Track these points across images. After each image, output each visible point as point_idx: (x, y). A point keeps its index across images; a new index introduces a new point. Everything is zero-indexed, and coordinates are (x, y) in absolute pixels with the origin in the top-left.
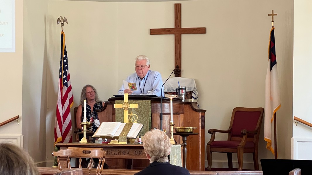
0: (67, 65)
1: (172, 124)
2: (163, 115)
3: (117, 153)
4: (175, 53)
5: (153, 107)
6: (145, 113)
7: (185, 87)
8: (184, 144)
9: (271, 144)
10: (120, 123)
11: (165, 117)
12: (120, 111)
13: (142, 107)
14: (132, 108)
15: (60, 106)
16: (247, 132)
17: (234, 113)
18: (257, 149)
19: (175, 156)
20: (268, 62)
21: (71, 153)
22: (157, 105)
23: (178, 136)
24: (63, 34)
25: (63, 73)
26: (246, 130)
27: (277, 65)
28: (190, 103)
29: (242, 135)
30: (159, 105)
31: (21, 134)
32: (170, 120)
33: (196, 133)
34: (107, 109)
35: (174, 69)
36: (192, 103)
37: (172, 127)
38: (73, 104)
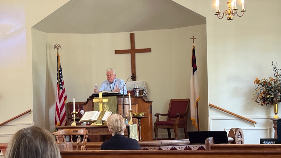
0: (62, 75)
1: (131, 111)
2: (125, 106)
3: (96, 131)
4: (132, 66)
5: (118, 100)
6: (113, 104)
7: (139, 87)
8: (139, 124)
9: (195, 121)
10: (97, 112)
11: (126, 107)
12: (97, 104)
13: (111, 101)
14: (105, 102)
15: (58, 103)
16: (180, 115)
17: (171, 102)
18: (186, 126)
19: (133, 131)
20: (192, 69)
21: (65, 133)
22: (121, 99)
23: (135, 119)
24: (58, 55)
25: (59, 81)
27: (197, 71)
28: (142, 97)
29: (176, 117)
30: (122, 99)
31: (33, 122)
32: (129, 109)
33: (147, 116)
34: (88, 102)
35: (131, 76)
36: (143, 97)
37: (131, 113)
38: (66, 101)
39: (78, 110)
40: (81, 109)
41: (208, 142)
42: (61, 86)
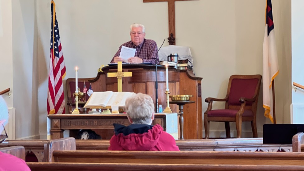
0: (59, 35)
1: (168, 92)
2: (158, 84)
4: (169, 21)
5: (148, 75)
8: (181, 113)
9: (269, 111)
11: (161, 86)
14: (126, 77)
15: (52, 78)
16: (245, 100)
17: (231, 80)
18: (255, 118)
20: (266, 26)
22: (151, 75)
23: (174, 105)
24: (53, 3)
25: (54, 44)
26: (244, 98)
27: (274, 30)
28: (185, 71)
29: (240, 103)
30: (154, 73)
31: (12, 108)
32: (165, 89)
33: (193, 101)
34: (100, 79)
35: (168, 36)
36: (188, 71)
37: (168, 96)
38: (65, 75)
39: (83, 89)
40: (89, 88)
41: (297, 140)
42: (57, 52)
